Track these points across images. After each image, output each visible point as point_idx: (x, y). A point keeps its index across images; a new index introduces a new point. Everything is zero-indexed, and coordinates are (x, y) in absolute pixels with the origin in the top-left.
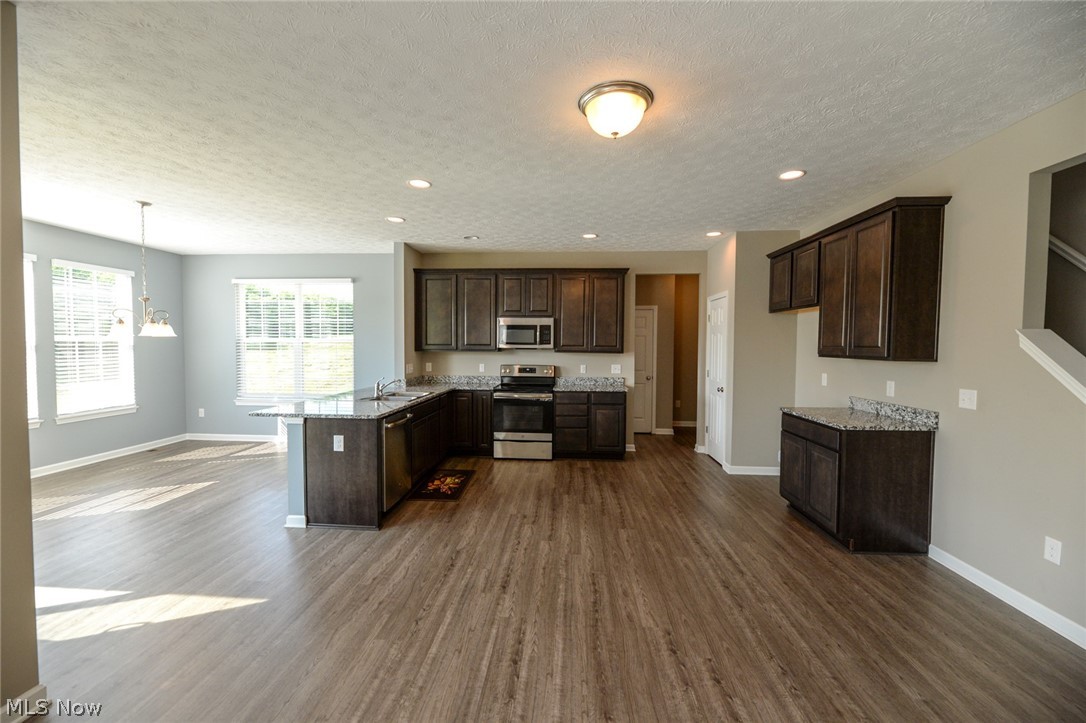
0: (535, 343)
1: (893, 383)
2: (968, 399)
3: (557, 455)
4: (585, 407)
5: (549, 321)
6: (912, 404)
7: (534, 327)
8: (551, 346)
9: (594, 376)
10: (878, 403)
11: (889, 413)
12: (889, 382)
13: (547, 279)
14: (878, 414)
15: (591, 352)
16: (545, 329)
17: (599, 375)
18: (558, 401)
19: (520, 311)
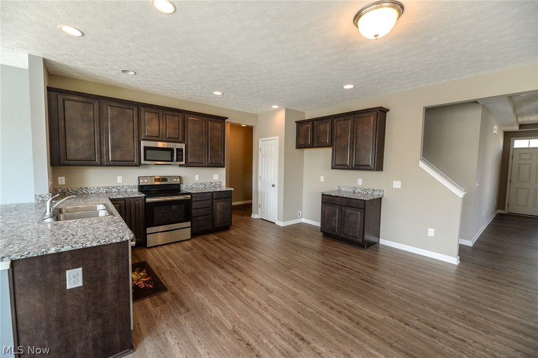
0: (172, 160)
1: (361, 180)
2: (397, 185)
3: (194, 235)
4: (210, 201)
5: (182, 146)
6: (371, 187)
7: (171, 150)
8: (183, 163)
9: (204, 181)
10: (354, 188)
11: (360, 191)
12: (359, 179)
13: (178, 116)
14: (354, 192)
15: (208, 167)
16: (179, 151)
17: (206, 180)
18: (193, 199)
19: (159, 137)
